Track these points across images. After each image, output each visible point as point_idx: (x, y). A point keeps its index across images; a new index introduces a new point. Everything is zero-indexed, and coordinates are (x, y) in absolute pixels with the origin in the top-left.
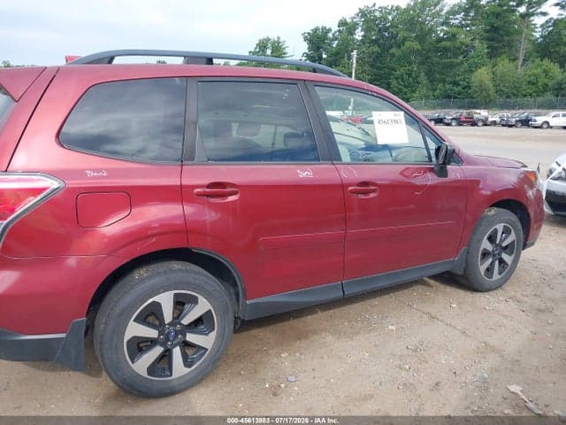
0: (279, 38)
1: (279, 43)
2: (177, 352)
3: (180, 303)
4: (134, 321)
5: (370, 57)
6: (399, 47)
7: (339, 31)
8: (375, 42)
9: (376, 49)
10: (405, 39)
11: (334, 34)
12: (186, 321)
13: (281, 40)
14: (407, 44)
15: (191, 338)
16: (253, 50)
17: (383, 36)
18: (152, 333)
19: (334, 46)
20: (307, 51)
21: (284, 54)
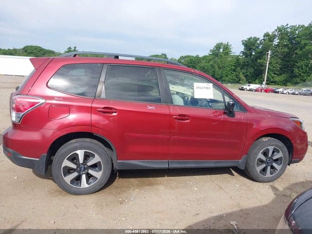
0: (228, 43)
1: (227, 45)
2: (84, 177)
3: (87, 156)
4: (67, 159)
5: (282, 55)
6: (301, 49)
7: (264, 39)
8: (286, 46)
9: (286, 50)
10: (306, 45)
11: (260, 41)
12: (89, 164)
13: (229, 44)
14: (307, 47)
15: (91, 172)
16: (212, 49)
17: (291, 43)
18: (74, 166)
19: (260, 48)
20: (243, 50)
21: (230, 51)
